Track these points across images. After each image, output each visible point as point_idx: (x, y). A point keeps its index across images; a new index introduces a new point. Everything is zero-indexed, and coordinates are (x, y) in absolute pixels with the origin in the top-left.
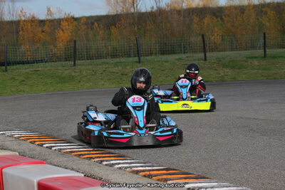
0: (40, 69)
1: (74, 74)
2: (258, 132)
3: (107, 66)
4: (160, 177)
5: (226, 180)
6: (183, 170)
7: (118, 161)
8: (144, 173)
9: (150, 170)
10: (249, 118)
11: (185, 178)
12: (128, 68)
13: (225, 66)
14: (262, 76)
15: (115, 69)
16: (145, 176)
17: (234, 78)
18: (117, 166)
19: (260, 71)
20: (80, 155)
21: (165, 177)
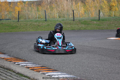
0: (4, 23)
1: (17, 25)
2: (86, 52)
3: (32, 22)
4: (38, 70)
5: (65, 72)
6: (48, 67)
7: (22, 63)
8: (31, 68)
9: (34, 67)
10: (84, 46)
11: (48, 71)
12: (41, 23)
13: (82, 23)
14: (97, 28)
15: (35, 24)
16: (31, 69)
17: (85, 29)
18: (21, 65)
19: (96, 26)
20: (7, 60)
21: (40, 70)
